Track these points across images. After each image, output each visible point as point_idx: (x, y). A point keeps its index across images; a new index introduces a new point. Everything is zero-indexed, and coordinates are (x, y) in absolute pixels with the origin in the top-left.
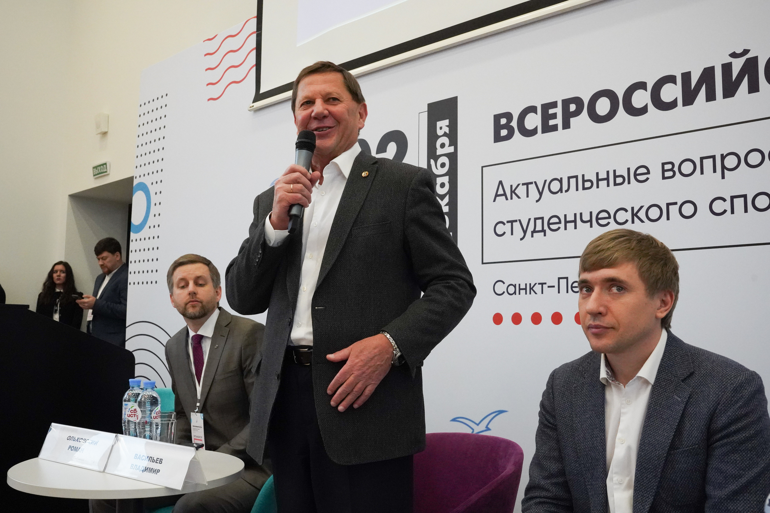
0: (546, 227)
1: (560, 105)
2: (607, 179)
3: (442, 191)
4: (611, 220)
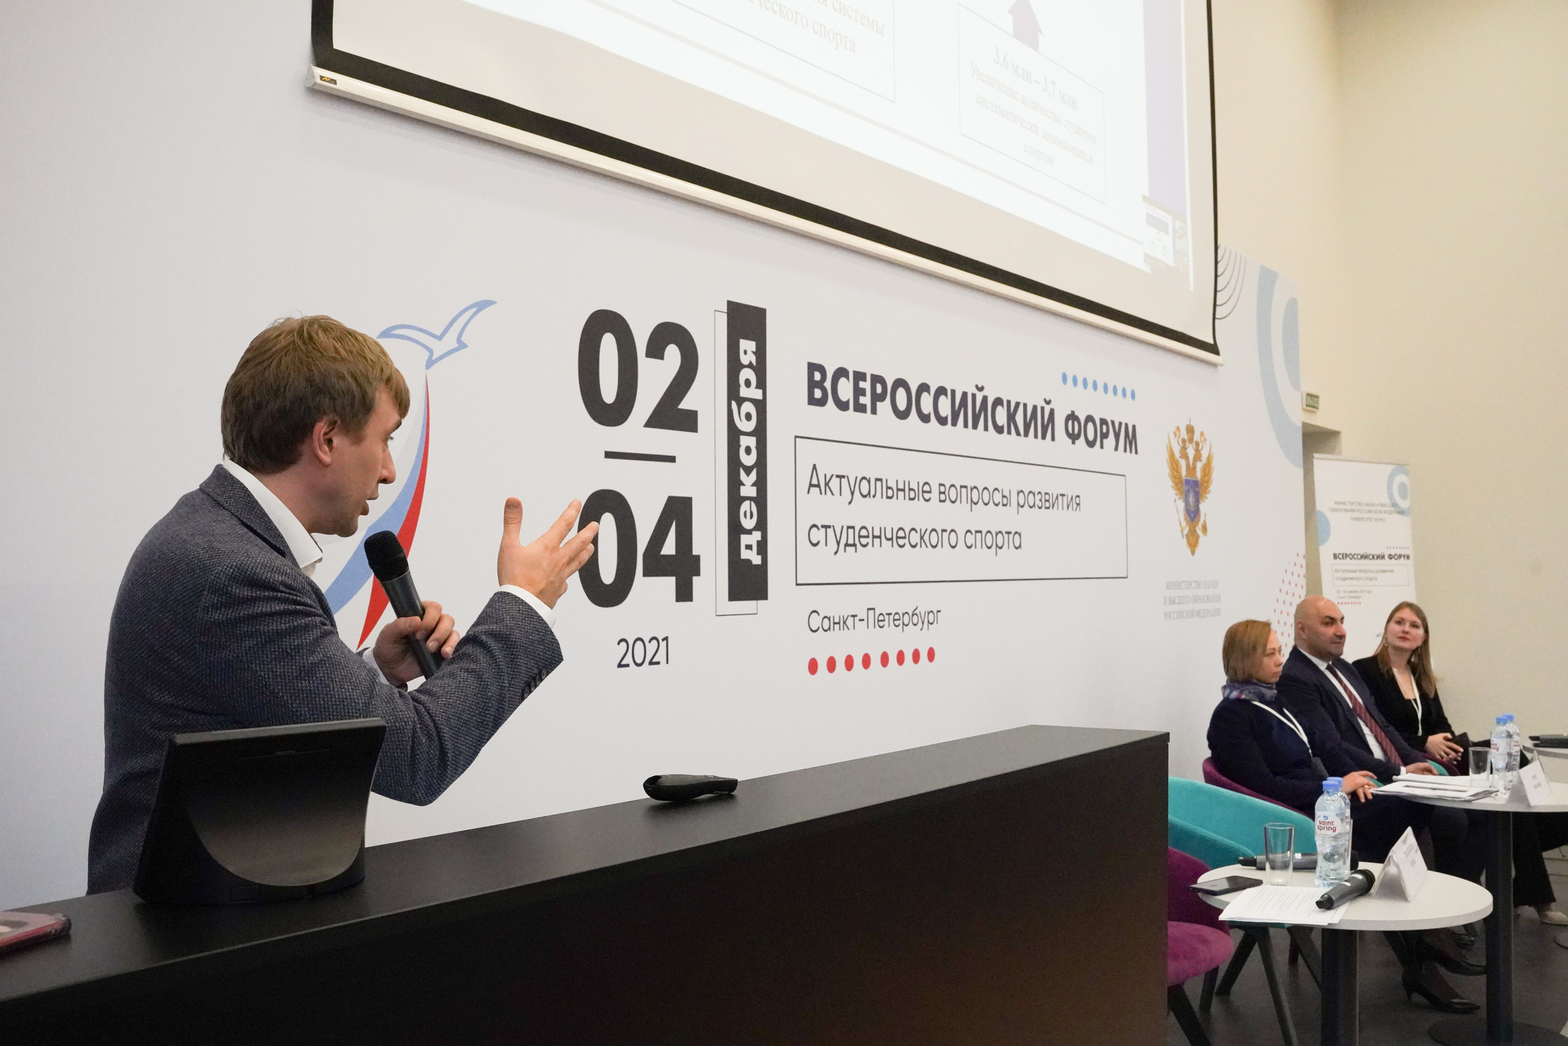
0: (857, 542)
1: (869, 378)
2: (903, 490)
3: (749, 460)
4: (906, 541)
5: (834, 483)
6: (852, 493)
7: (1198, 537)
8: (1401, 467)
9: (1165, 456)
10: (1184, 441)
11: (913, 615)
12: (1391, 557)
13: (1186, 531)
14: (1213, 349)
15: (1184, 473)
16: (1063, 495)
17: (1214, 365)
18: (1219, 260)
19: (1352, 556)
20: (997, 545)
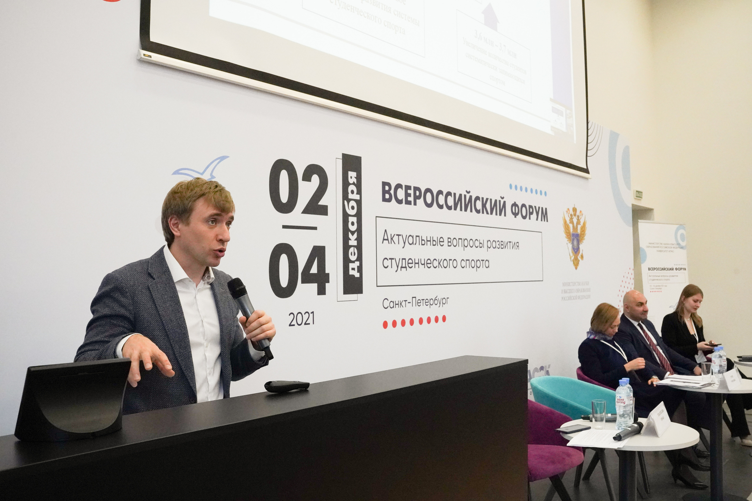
0: (407, 266)
1: (412, 188)
2: (430, 241)
3: (353, 228)
4: (432, 265)
5: (396, 238)
6: (405, 243)
7: (579, 261)
8: (681, 226)
9: (562, 222)
10: (571, 215)
11: (435, 300)
12: (676, 269)
13: (573, 258)
14: (586, 171)
15: (571, 230)
16: (510, 242)
17: (586, 179)
18: (589, 128)
19: (657, 269)
20: (477, 266)
